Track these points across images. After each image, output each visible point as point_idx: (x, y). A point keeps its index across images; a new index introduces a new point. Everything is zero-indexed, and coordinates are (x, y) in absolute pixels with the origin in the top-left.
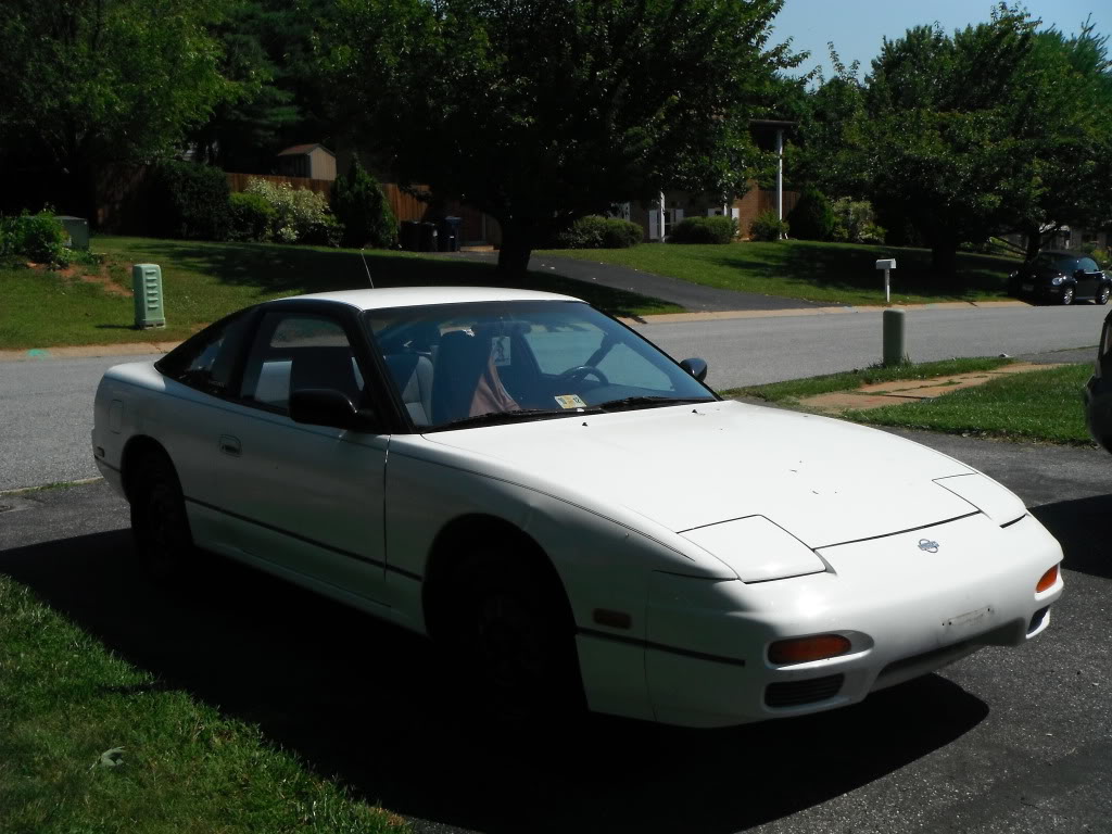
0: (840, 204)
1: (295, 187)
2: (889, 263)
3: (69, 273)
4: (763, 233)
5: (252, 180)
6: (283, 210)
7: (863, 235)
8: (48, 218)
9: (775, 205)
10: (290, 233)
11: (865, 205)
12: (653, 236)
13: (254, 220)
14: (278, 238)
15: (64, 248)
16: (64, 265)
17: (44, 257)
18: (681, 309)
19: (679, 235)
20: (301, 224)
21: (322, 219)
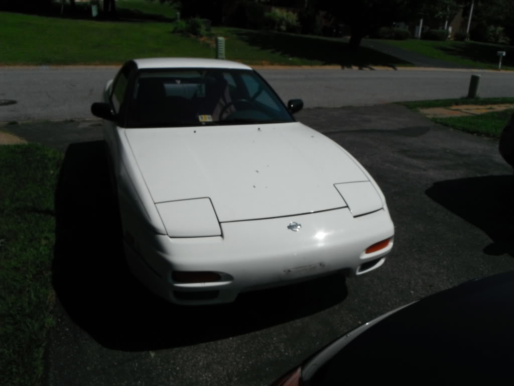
0: (492, 28)
1: (287, 12)
2: (502, 54)
3: (203, 39)
4: (459, 37)
5: (273, 8)
6: (282, 20)
7: (501, 41)
8: (198, 20)
9: (466, 27)
10: (283, 28)
11: (500, 29)
12: (416, 36)
13: (272, 23)
14: (279, 30)
15: (203, 30)
16: (201, 36)
17: (196, 33)
18: (412, 65)
19: (426, 36)
20: (288, 25)
21: (295, 23)
